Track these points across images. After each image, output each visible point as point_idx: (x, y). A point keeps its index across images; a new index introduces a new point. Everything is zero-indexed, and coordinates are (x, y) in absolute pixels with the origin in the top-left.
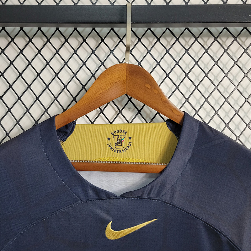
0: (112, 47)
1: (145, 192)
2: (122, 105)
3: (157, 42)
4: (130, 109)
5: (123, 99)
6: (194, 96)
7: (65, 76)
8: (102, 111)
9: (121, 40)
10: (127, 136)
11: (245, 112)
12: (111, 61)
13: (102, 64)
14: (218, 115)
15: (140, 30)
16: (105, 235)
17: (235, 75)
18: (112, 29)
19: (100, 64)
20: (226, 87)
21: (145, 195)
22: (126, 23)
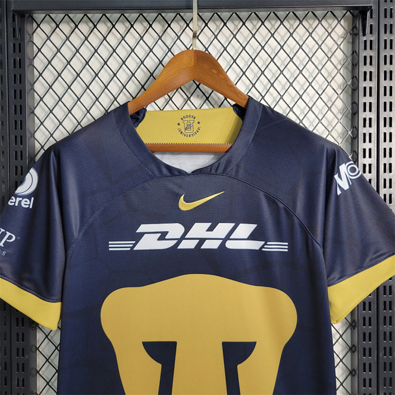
0: (179, 33)
1: (213, 168)
2: (190, 93)
3: (223, 26)
4: (198, 96)
5: (190, 87)
6: (261, 81)
7: (132, 63)
8: (171, 99)
9: (188, 25)
10: (196, 121)
11: (310, 97)
12: (178, 47)
13: (170, 50)
14: (283, 99)
15: (207, 15)
16: (178, 206)
17: (302, 60)
18: (178, 13)
19: (166, 50)
20: (293, 72)
21: (213, 172)
22: (192, 9)
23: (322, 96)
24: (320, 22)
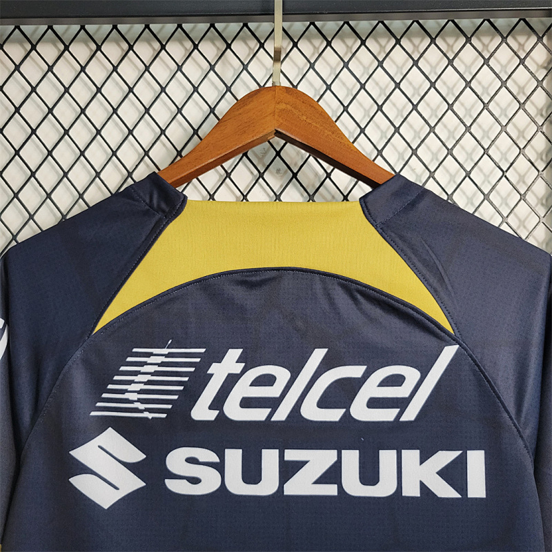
0: (245, 59)
2: (264, 165)
3: (326, 47)
4: (278, 171)
5: (265, 153)
6: (393, 145)
7: (162, 112)
8: (228, 175)
9: (262, 46)
11: (485, 175)
12: (245, 84)
13: (229, 89)
14: (434, 179)
15: (298, 26)
17: (468, 108)
18: (246, 25)
19: (223, 89)
20: (452, 130)
22: (274, 14)
23: (507, 174)
24: (504, 39)
